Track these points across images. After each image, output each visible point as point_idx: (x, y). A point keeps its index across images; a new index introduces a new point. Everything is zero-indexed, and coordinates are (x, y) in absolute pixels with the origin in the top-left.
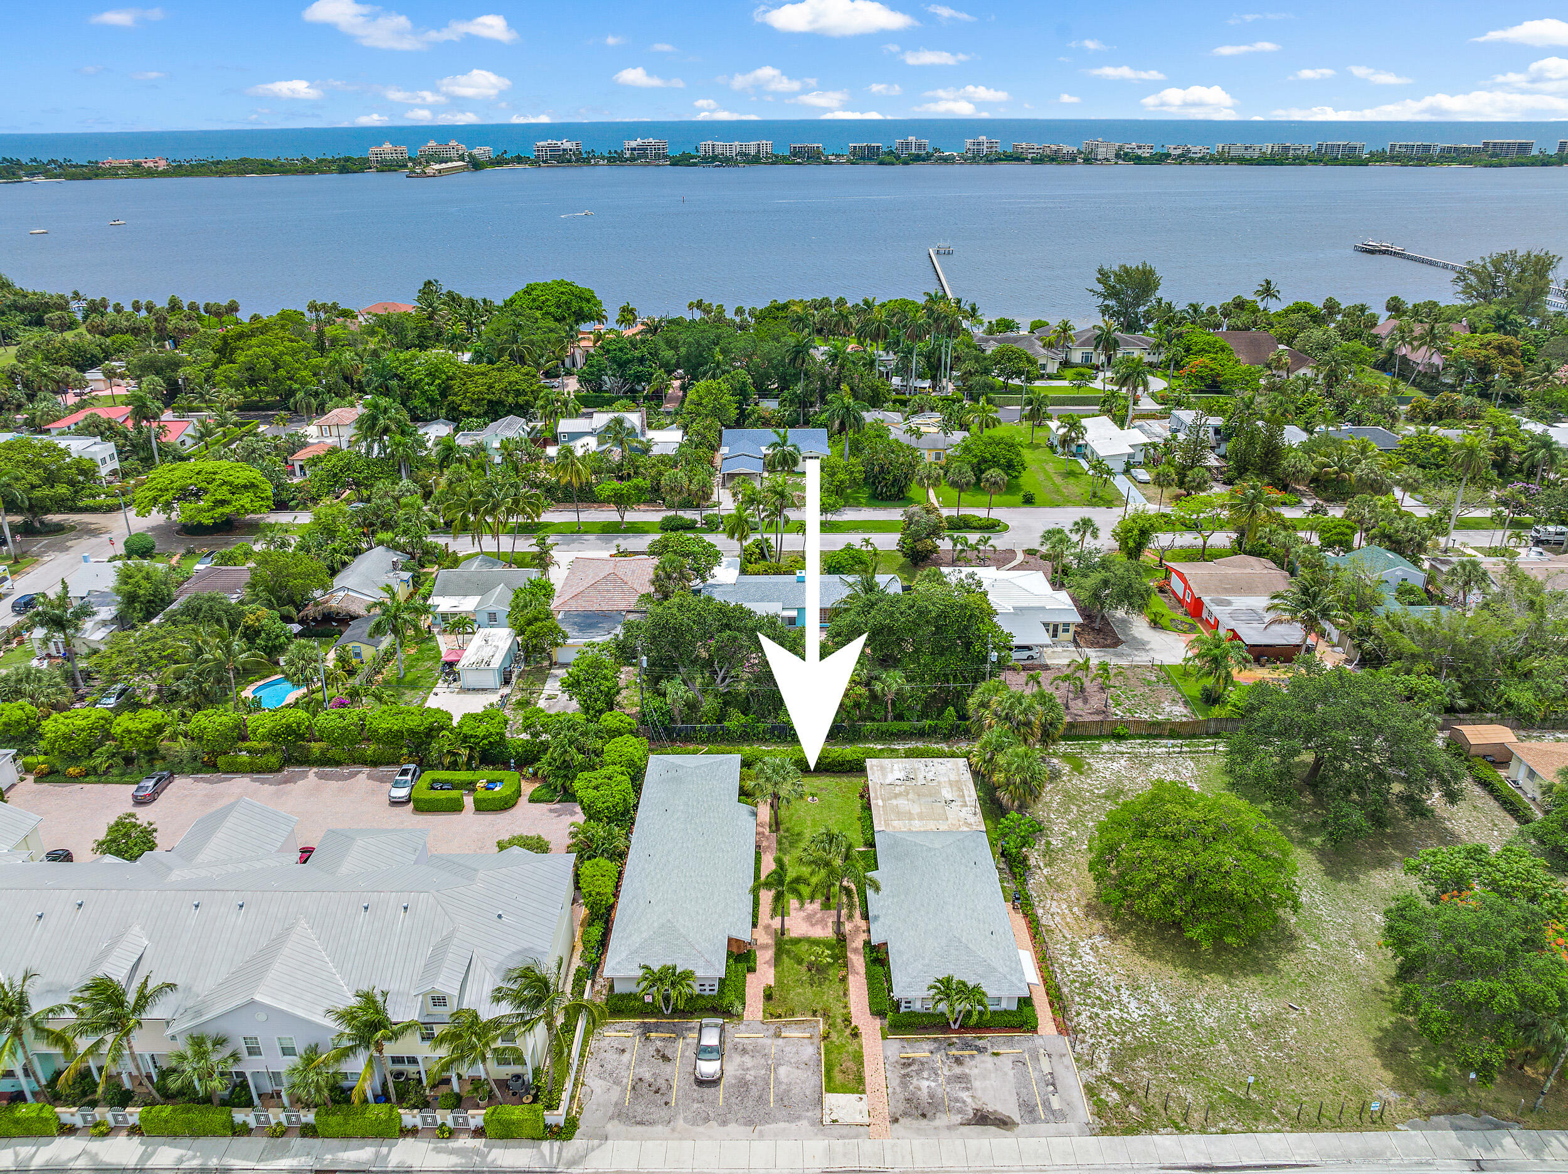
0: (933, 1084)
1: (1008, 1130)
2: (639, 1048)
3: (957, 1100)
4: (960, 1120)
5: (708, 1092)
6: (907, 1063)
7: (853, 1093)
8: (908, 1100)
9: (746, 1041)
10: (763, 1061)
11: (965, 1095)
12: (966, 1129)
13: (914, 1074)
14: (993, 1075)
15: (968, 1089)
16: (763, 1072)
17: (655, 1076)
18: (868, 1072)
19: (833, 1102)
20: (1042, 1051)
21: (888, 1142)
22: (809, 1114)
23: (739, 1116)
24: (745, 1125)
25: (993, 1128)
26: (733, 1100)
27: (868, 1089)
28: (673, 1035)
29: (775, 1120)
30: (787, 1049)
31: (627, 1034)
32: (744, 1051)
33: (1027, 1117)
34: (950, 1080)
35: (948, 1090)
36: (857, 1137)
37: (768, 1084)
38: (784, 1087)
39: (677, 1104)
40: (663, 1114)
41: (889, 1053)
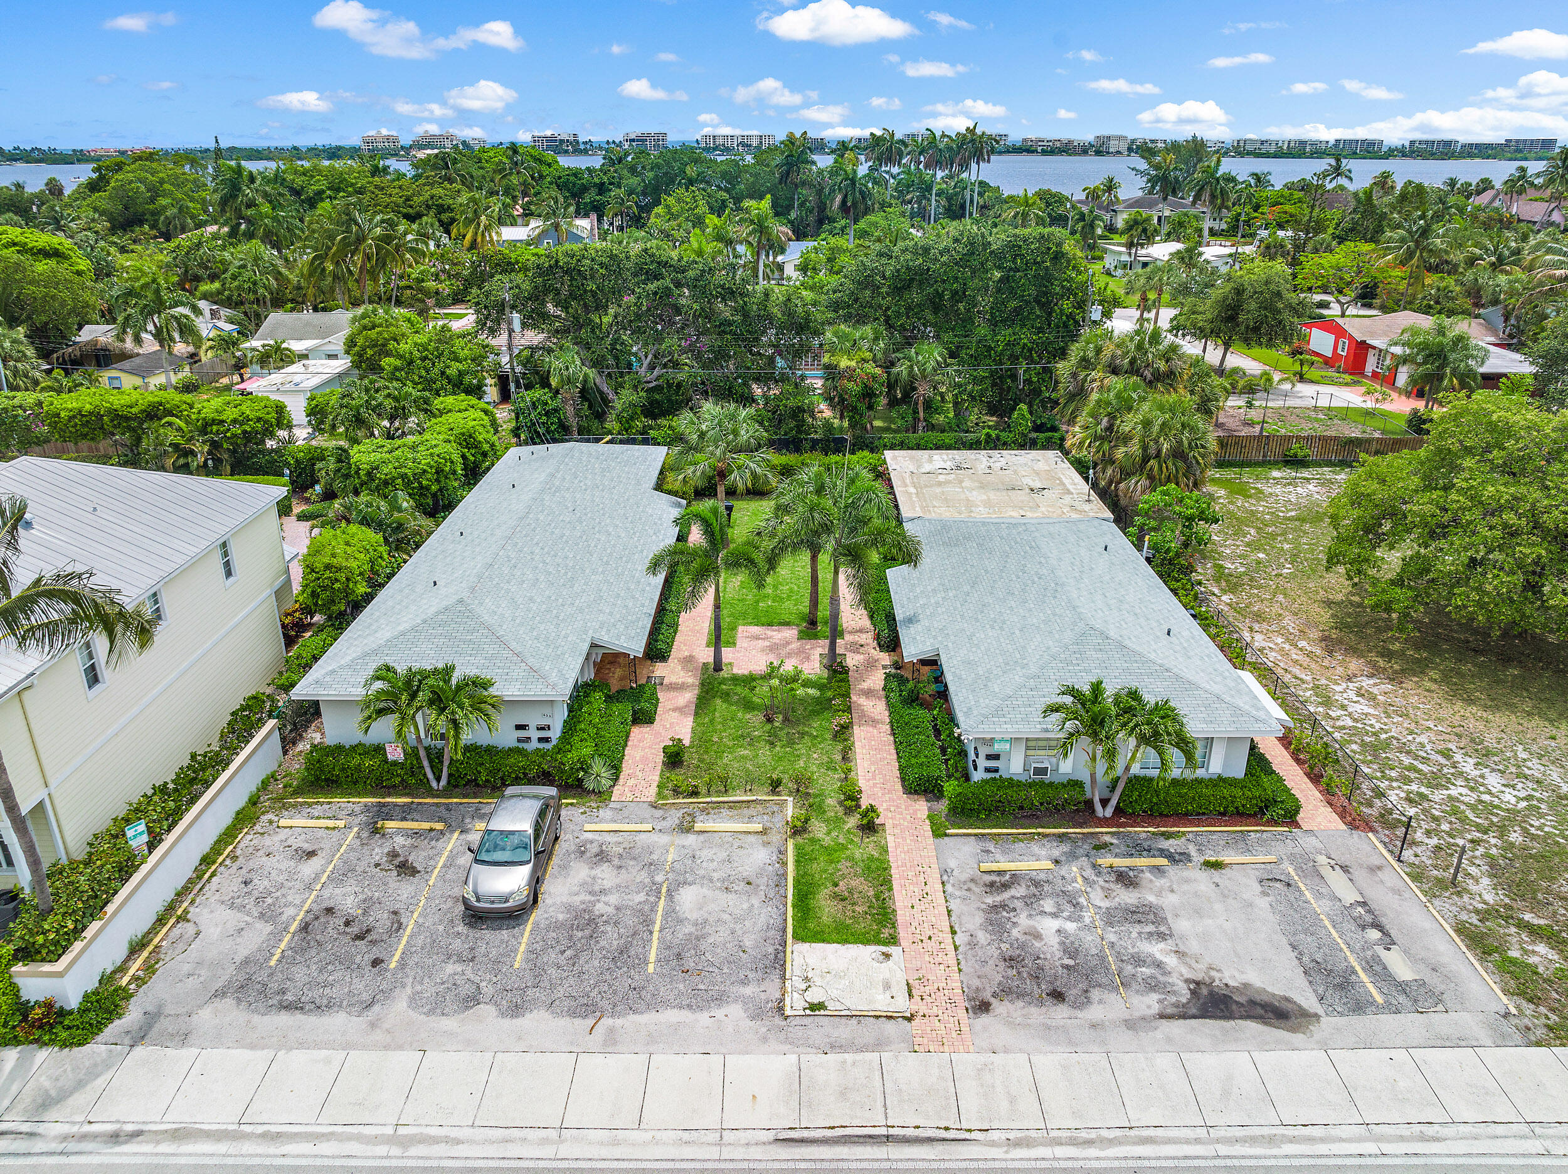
0: (1071, 927)
1: (1293, 1030)
2: (351, 848)
3: (1138, 960)
4: (1156, 1008)
5: (492, 939)
6: (1000, 883)
7: (866, 942)
8: (1010, 961)
9: (609, 838)
10: (642, 875)
11: (1157, 950)
12: (1178, 1027)
13: (1018, 904)
14: (1218, 906)
15: (1162, 937)
16: (641, 897)
17: (368, 904)
18: (902, 899)
19: (811, 961)
20: (1322, 859)
21: (966, 1061)
22: (748, 991)
23: (560, 992)
24: (573, 1014)
25: (1252, 1027)
26: (552, 956)
27: (902, 934)
28: (439, 826)
29: (656, 1004)
30: (706, 854)
31: (331, 823)
32: (602, 856)
33: (1334, 997)
34: (1110, 918)
35: (1112, 937)
36: (878, 1046)
37: (648, 922)
38: (688, 929)
39: (402, 964)
40: (359, 985)
41: (952, 864)
